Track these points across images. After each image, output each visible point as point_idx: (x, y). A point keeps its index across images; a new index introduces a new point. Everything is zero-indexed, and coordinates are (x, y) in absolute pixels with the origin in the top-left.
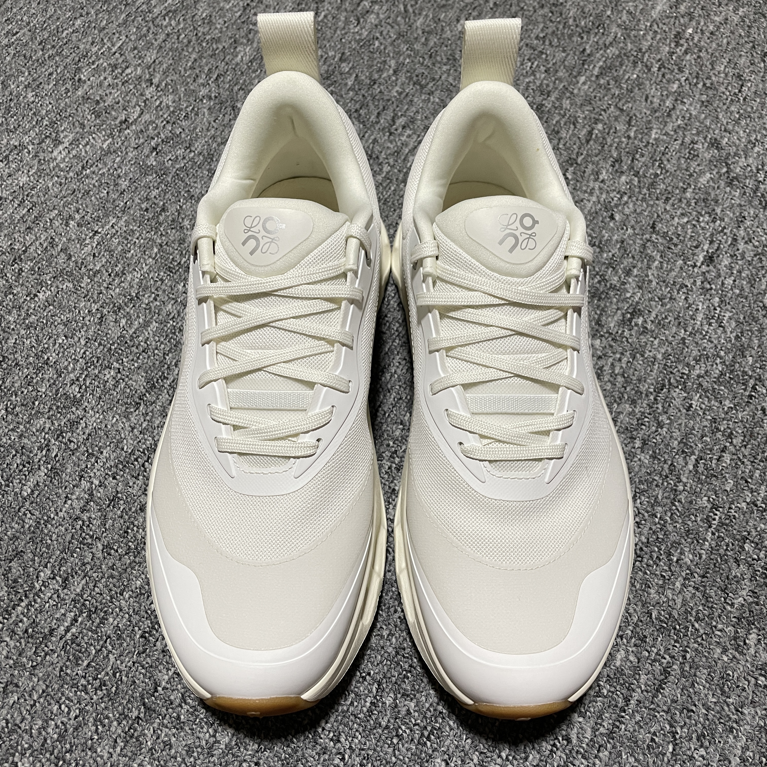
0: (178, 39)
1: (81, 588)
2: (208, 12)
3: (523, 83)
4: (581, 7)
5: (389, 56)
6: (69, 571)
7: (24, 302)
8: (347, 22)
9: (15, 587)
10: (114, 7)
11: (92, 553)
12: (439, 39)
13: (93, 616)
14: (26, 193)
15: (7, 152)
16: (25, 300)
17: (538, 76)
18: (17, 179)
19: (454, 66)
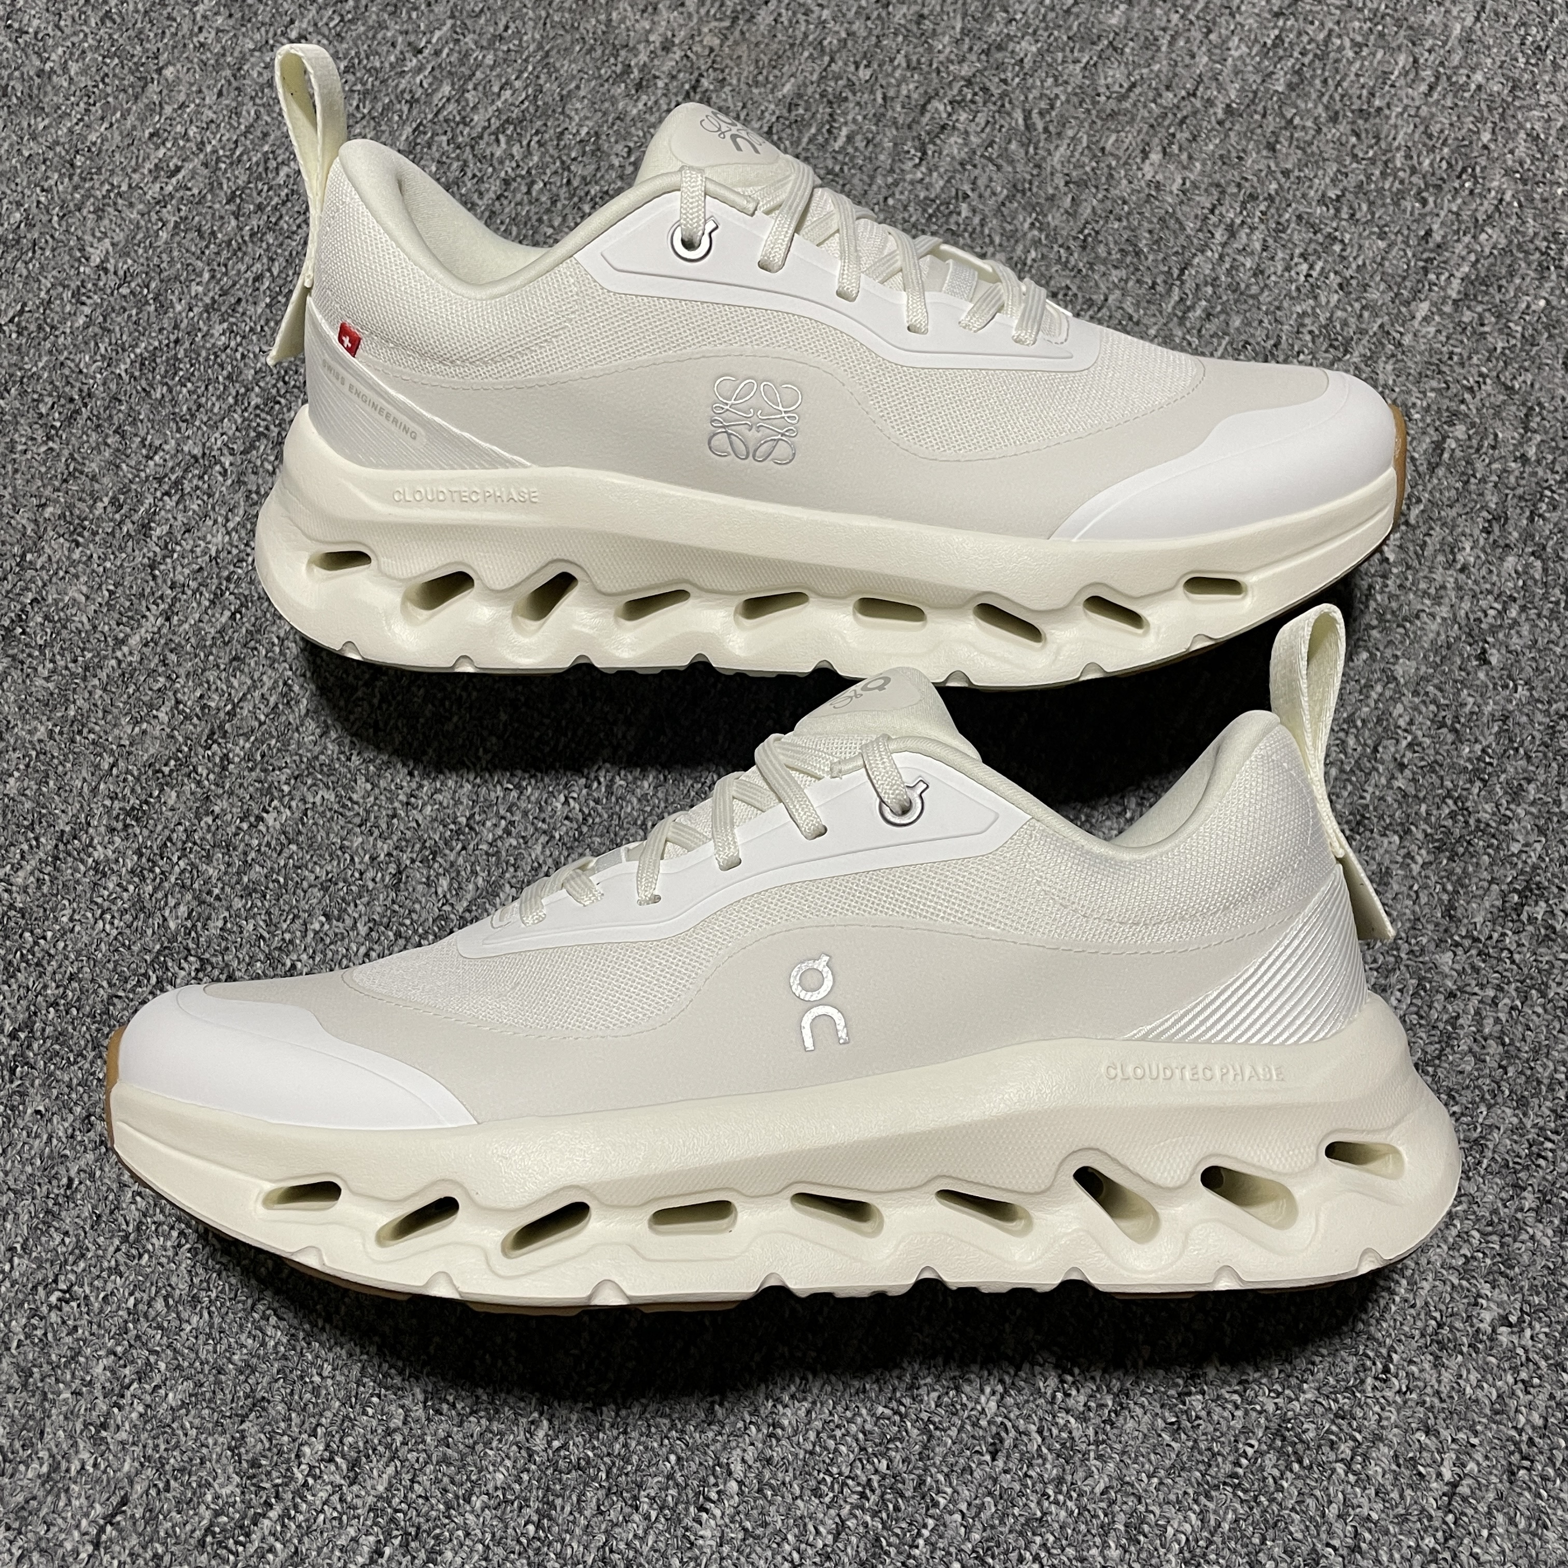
0: (529, 192)
1: (385, 1484)
2: (590, 124)
3: (1288, 317)
4: (1423, 120)
5: (992, 242)
6: (361, 1444)
7: (236, 834)
8: (898, 154)
9: (254, 1476)
10: (387, 108)
11: (402, 1407)
12: (1102, 201)
13: (413, 1544)
14: (226, 573)
15: (179, 473)
16: (238, 828)
17: (1323, 300)
18: (204, 538)
19: (1138, 270)
